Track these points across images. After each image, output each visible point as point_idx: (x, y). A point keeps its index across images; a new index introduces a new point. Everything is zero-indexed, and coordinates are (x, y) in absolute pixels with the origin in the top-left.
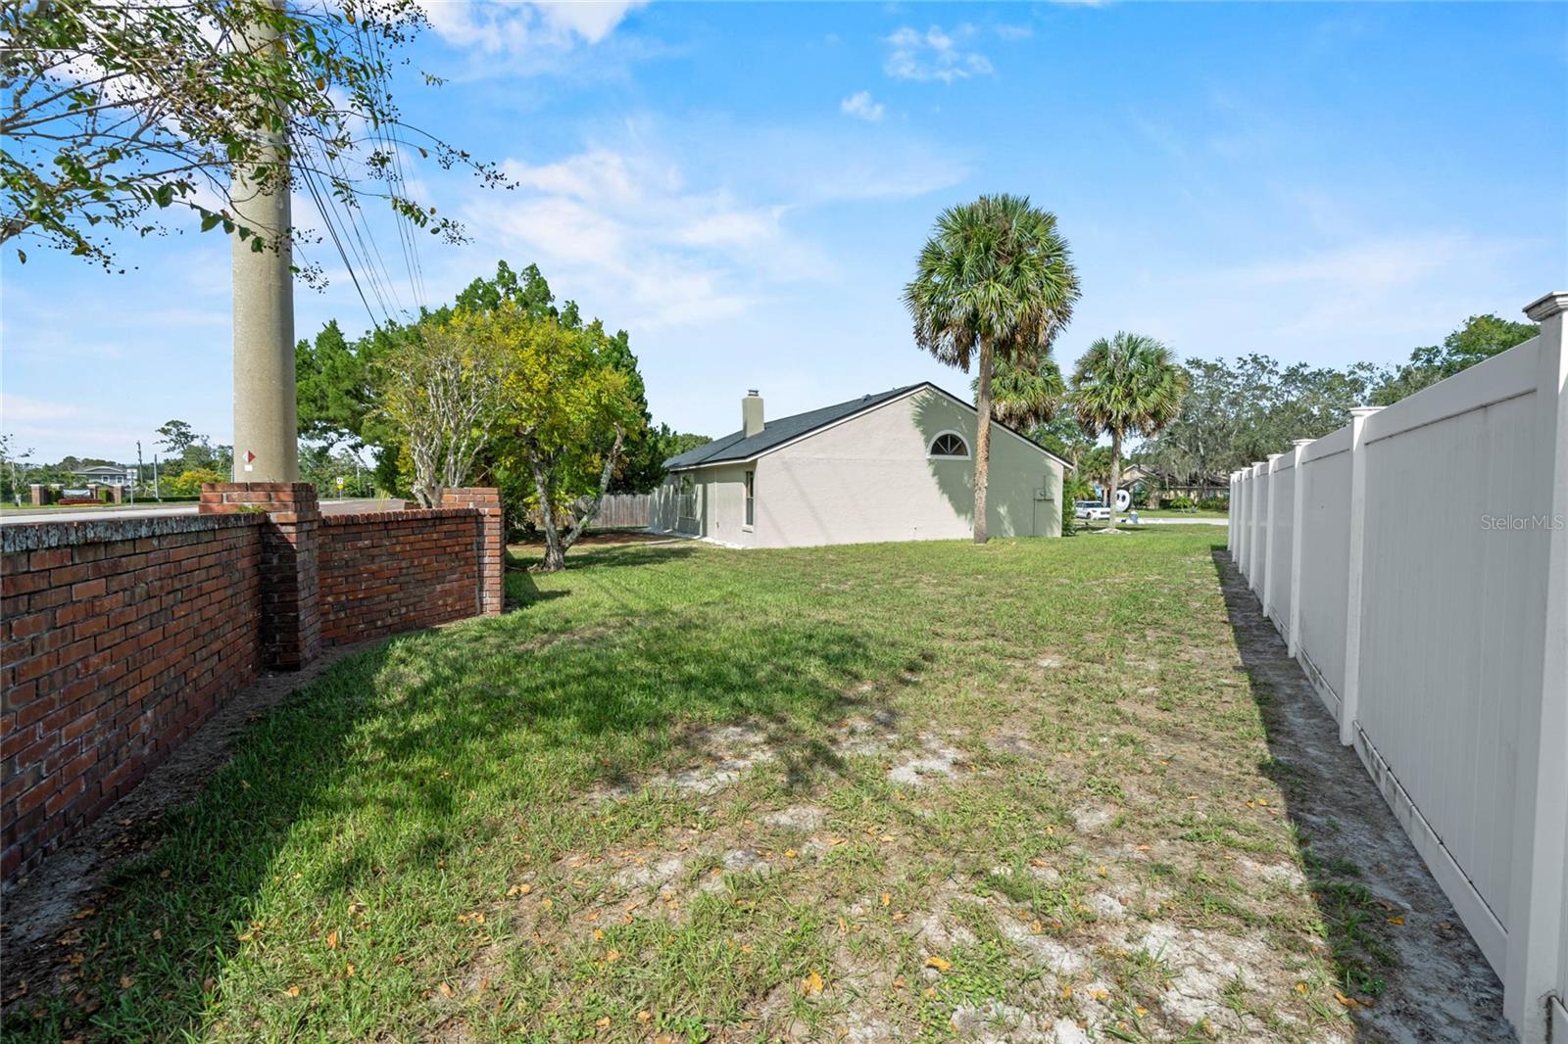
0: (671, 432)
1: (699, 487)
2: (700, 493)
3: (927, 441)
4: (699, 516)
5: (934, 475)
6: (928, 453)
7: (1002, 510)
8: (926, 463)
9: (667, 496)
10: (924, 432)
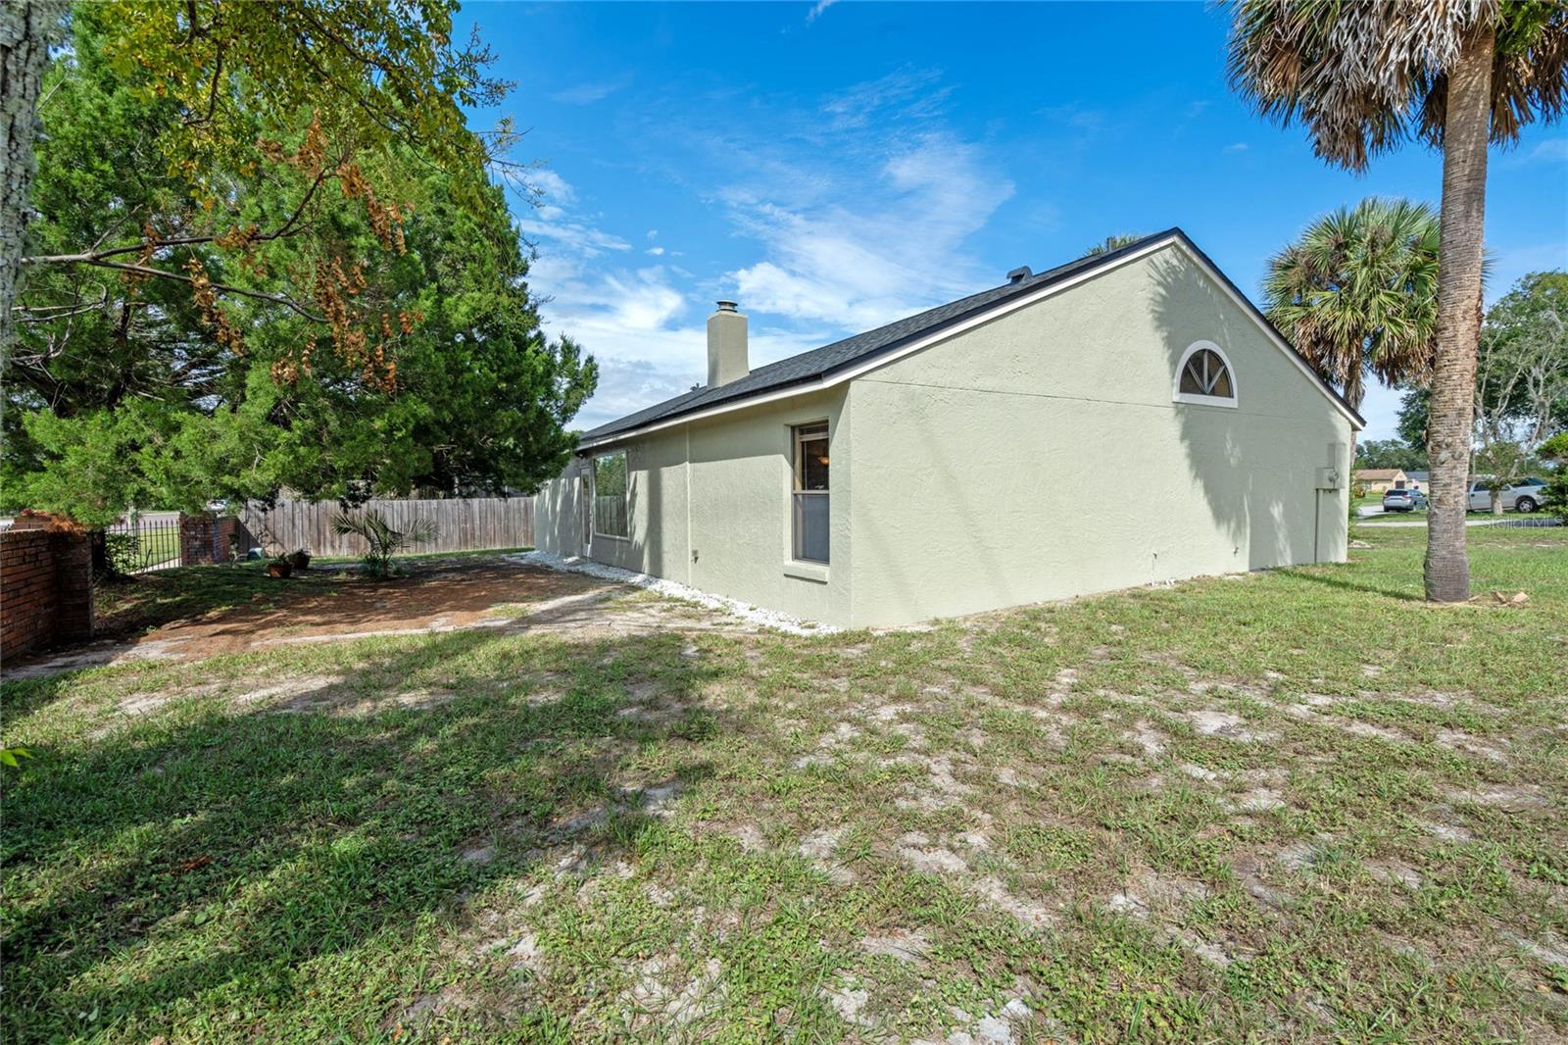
0: (582, 358)
1: (641, 478)
2: (642, 489)
3: (1174, 362)
4: (640, 535)
5: (1183, 438)
6: (1176, 389)
7: (1277, 511)
8: (1171, 412)
9: (568, 499)
10: (1169, 342)
